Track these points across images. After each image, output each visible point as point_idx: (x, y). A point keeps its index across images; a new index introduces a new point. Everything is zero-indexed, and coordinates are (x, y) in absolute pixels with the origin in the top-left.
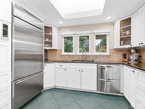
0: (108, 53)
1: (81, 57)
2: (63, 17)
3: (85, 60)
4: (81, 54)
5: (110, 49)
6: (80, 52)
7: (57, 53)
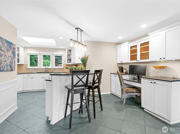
0: (62, 67)
1: (44, 70)
2: (30, 43)
3: (47, 72)
4: (44, 67)
5: (64, 65)
6: (43, 66)
7: (23, 67)
